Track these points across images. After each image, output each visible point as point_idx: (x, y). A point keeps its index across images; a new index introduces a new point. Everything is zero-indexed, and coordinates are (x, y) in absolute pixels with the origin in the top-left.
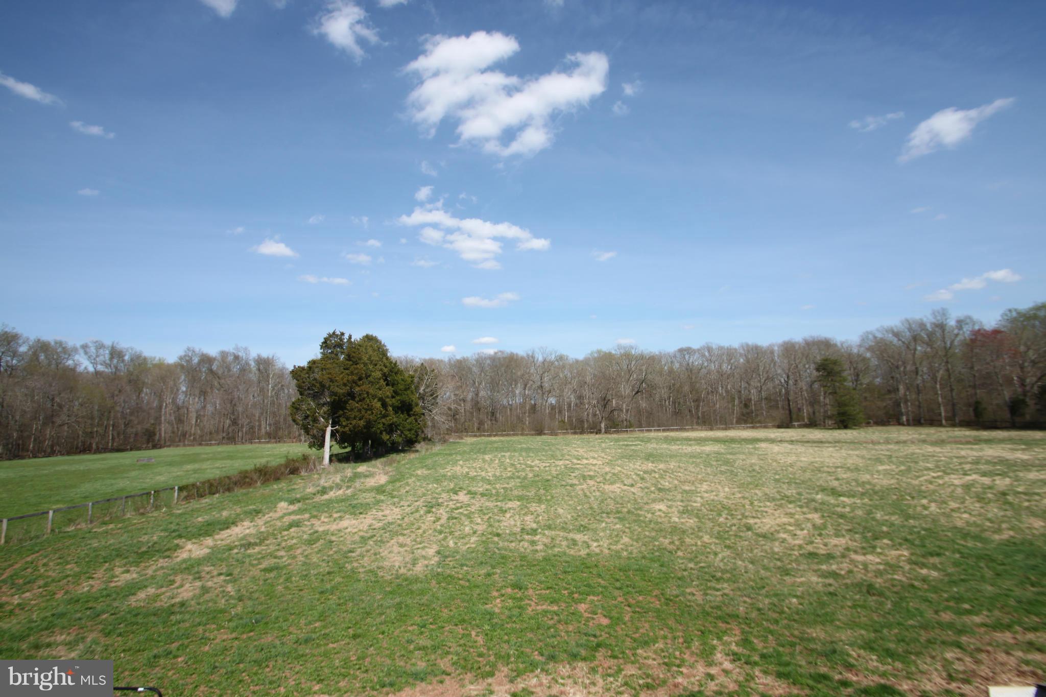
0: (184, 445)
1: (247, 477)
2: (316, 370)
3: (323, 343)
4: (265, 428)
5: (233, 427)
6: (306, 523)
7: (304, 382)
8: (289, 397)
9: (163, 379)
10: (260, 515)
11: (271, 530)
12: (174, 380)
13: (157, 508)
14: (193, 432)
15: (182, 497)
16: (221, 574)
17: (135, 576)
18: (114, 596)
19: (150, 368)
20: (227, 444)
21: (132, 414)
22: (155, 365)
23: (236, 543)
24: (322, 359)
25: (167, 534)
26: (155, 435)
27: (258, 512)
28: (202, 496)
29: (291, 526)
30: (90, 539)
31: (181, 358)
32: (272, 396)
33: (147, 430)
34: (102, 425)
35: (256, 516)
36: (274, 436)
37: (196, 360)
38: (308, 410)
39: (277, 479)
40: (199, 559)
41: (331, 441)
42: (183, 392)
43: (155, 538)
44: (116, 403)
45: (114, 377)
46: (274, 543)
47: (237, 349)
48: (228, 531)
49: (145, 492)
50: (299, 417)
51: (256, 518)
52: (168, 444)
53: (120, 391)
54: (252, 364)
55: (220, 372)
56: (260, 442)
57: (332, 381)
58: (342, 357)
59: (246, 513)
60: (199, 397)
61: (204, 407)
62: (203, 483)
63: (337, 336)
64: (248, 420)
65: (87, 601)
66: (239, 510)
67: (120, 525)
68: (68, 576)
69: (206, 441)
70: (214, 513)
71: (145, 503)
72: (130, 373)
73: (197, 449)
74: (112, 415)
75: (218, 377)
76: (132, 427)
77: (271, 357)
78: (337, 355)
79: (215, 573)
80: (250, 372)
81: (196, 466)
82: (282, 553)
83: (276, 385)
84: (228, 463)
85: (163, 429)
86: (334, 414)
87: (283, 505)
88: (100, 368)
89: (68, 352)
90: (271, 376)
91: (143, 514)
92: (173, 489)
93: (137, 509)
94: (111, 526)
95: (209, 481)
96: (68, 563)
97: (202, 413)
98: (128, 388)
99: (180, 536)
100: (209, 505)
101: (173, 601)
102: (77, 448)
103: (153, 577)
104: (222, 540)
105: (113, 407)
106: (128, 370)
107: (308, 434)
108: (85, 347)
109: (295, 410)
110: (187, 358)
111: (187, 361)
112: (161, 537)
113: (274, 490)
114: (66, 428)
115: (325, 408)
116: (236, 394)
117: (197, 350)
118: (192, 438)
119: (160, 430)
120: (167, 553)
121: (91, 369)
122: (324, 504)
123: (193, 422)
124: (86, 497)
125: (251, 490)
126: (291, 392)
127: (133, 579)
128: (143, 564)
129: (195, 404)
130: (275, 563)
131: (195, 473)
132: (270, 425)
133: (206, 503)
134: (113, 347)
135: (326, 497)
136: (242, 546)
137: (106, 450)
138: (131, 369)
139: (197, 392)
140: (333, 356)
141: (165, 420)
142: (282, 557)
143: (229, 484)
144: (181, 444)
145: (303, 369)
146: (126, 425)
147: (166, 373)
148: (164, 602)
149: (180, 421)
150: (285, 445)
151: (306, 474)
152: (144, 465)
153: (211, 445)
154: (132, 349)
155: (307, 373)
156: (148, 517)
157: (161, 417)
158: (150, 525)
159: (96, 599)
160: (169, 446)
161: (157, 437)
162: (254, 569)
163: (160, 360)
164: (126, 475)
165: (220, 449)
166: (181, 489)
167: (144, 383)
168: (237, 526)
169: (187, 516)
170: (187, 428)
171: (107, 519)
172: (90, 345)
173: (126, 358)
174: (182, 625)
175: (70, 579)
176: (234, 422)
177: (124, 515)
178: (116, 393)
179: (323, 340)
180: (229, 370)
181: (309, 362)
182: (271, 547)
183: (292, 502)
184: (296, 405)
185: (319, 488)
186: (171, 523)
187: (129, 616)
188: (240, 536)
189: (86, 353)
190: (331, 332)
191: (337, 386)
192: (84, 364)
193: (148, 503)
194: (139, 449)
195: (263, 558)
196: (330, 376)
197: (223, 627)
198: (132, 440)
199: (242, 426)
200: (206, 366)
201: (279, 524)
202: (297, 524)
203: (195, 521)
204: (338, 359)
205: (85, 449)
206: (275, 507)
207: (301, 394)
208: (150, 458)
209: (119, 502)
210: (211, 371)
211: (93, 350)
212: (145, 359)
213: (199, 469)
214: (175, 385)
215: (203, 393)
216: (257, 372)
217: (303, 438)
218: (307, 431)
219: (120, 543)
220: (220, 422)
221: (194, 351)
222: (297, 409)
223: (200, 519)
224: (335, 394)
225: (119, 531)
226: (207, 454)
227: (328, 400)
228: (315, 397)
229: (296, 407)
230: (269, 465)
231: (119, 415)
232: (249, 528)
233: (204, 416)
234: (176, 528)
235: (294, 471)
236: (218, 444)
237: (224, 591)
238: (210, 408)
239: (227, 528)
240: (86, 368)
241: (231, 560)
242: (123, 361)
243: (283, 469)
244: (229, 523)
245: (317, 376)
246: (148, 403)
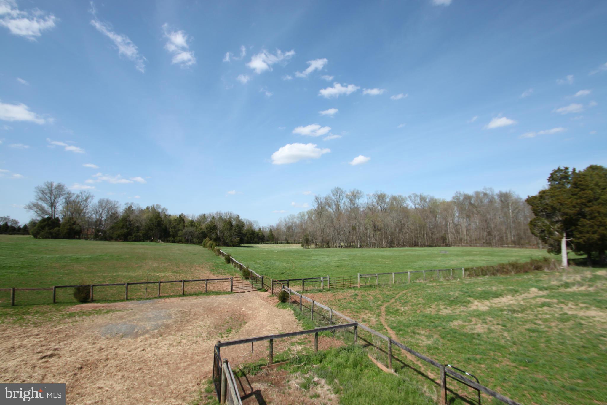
0: (462, 246)
1: (504, 268)
2: (547, 197)
3: (550, 177)
4: (511, 238)
5: (489, 237)
6: (555, 305)
7: (537, 207)
8: (525, 217)
9: (446, 210)
10: (518, 294)
11: (528, 305)
12: (451, 210)
13: (455, 278)
14: (465, 239)
15: (467, 275)
16: (498, 324)
17: (450, 312)
18: (442, 319)
19: (439, 205)
20: (487, 246)
21: (434, 228)
22: (441, 203)
23: (505, 308)
24: (550, 190)
25: (462, 293)
26: (446, 239)
27: (516, 291)
28: (478, 276)
29: (543, 305)
30: (426, 288)
31: (454, 198)
32: (513, 218)
33: (442, 237)
34: (422, 233)
35: (516, 294)
36: (518, 243)
37: (462, 198)
38: (544, 226)
39: (526, 272)
40: (484, 312)
41: (567, 249)
42: (457, 216)
43: (457, 294)
44: (426, 223)
45: (423, 210)
46: (532, 314)
47: (485, 189)
48: (498, 299)
49: (447, 269)
50: (536, 231)
51: (515, 295)
52: (453, 244)
53: (427, 217)
54: (496, 197)
55: (476, 204)
56: (508, 247)
57: (561, 204)
58: (569, 186)
59: (508, 290)
60: (466, 219)
61: (469, 225)
62: (478, 268)
63: (562, 170)
64: (498, 233)
65: (431, 318)
66: (503, 288)
67: (438, 284)
68: (420, 304)
69: (473, 244)
70: (487, 287)
71: (448, 274)
72: (430, 208)
73: (469, 249)
74: (425, 228)
75: (476, 207)
76: (435, 235)
77: (508, 192)
78: (563, 185)
79: (495, 322)
80: (495, 202)
81: (471, 258)
82: (540, 322)
83: (514, 210)
84: (490, 258)
85: (450, 236)
86: (567, 229)
87: (533, 290)
88: (417, 206)
89: (403, 200)
90: (510, 204)
91: (448, 280)
92: (461, 269)
93: (445, 277)
94: (434, 284)
95: (480, 267)
96: (419, 298)
97: (469, 228)
98: (430, 215)
99: (470, 296)
100: (483, 281)
101: (473, 332)
102: (413, 244)
103: (460, 315)
104: (495, 304)
105: (425, 225)
106: (429, 206)
107: (546, 243)
108: (410, 197)
109: (533, 226)
110: (457, 198)
111: (457, 199)
112: (460, 294)
113: (525, 279)
114: (407, 234)
115: (558, 225)
116: (489, 217)
117: (462, 193)
118: (465, 242)
119: (448, 237)
120: (465, 304)
121: (413, 207)
122: (569, 295)
123: (465, 233)
124: (420, 268)
125: (508, 276)
126: (528, 214)
127: (450, 313)
128: (453, 307)
129: (464, 223)
130: (535, 327)
131: (471, 262)
132: (514, 236)
133: (481, 280)
134: (421, 196)
135: (569, 290)
136: (509, 310)
137: (424, 246)
138: (430, 206)
139: (465, 216)
140: (560, 186)
141: (450, 231)
142: (540, 325)
143: (493, 271)
144: (460, 245)
145: (535, 198)
146: (432, 234)
147: (447, 207)
148: (467, 330)
149: (457, 232)
150: (527, 249)
151: (548, 271)
152: (443, 255)
153: (477, 246)
154: (429, 196)
155: (539, 200)
156: (451, 282)
157: (447, 230)
158: (453, 287)
159: (434, 319)
160: (454, 246)
161: (447, 241)
162: (520, 327)
163: (443, 200)
164: (436, 259)
165: (483, 249)
166: (466, 270)
167: (437, 213)
168: (503, 297)
169: (472, 286)
170: (461, 236)
171: (432, 280)
172: (412, 195)
173: (427, 200)
174: (480, 346)
175: (421, 305)
176: (489, 234)
177: (439, 279)
178: (425, 218)
179: (549, 176)
180: (482, 202)
181: (540, 193)
182: (530, 316)
183: (541, 289)
184: (533, 223)
185: (562, 283)
186: (463, 288)
187: (451, 332)
188: (507, 304)
189: (410, 199)
190: (556, 168)
191: (568, 208)
192: (410, 205)
193: (450, 275)
194: (439, 246)
195: (526, 322)
196: (559, 201)
197: (506, 357)
198: (435, 241)
199: (495, 236)
200: (468, 201)
201: (533, 302)
202: (549, 305)
203: (476, 289)
204: (565, 188)
205: (416, 245)
206: (528, 290)
207: (536, 215)
208: (446, 252)
209: (436, 272)
210: (471, 204)
211: (413, 198)
212: (436, 200)
213: (473, 260)
214: (452, 212)
215: (468, 216)
216: (500, 202)
217: (541, 246)
218: (544, 240)
219: (440, 293)
220: (480, 233)
221: (460, 193)
222: (535, 226)
223: (479, 289)
224: (566, 214)
225: (438, 287)
226: (476, 251)
227: (560, 219)
228: (549, 216)
229: (533, 224)
230: (519, 262)
231: (428, 229)
232: (512, 300)
233: (470, 229)
234: (467, 291)
235: (538, 268)
236: (481, 246)
237: (502, 335)
238: (473, 225)
239: (497, 297)
240: (411, 207)
241: (503, 317)
242: (426, 202)
243: (529, 266)
244: (497, 295)
245: (547, 201)
246: (440, 223)
